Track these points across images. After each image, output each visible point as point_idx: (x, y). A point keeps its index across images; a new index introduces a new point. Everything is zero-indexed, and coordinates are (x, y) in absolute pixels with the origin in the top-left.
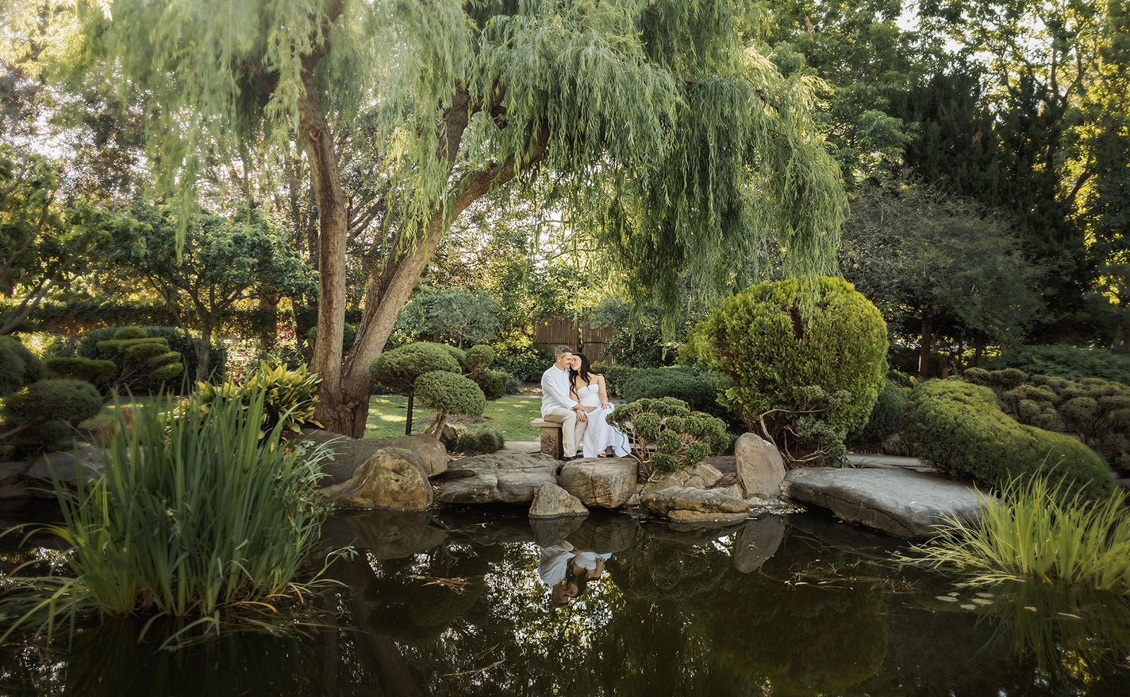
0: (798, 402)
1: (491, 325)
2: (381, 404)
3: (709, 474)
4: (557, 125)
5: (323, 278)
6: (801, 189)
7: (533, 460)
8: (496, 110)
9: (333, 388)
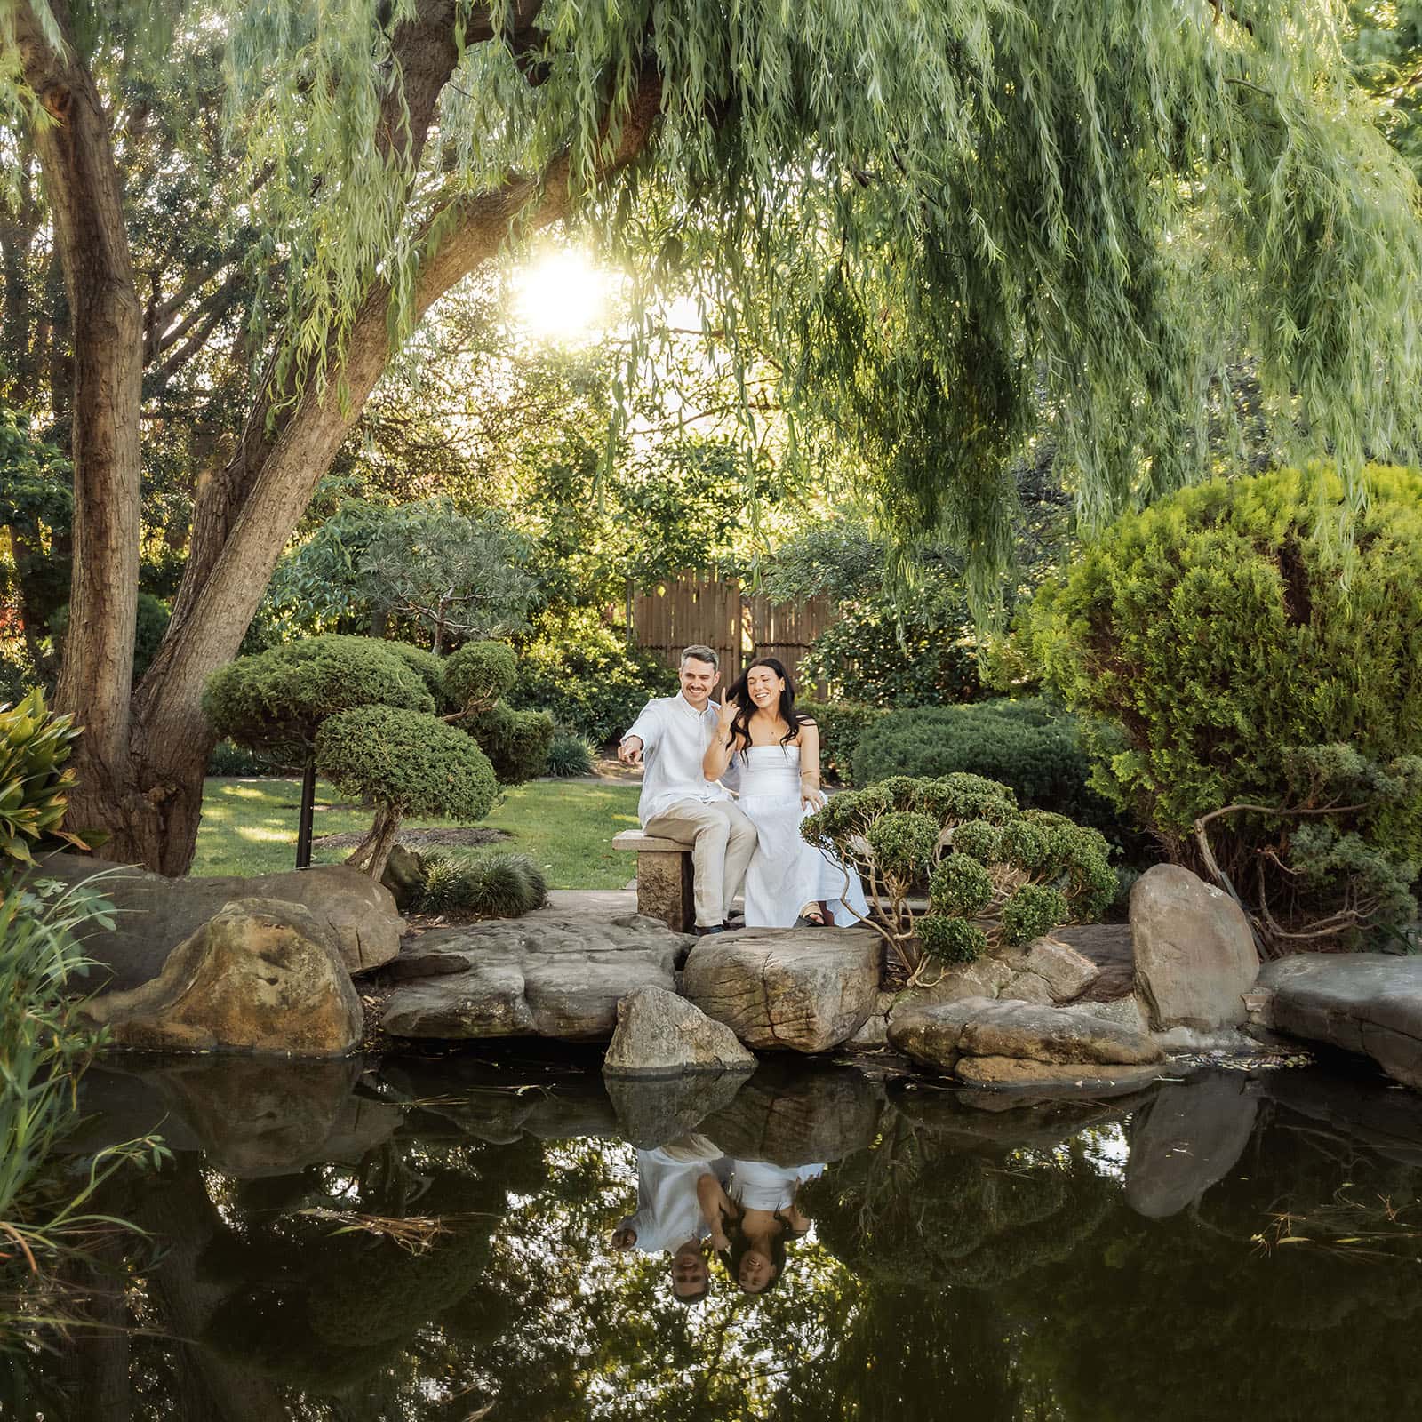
0: (1295, 787)
1: (513, 595)
2: (240, 800)
3: (1064, 968)
4: (680, 70)
5: (85, 471)
6: (1313, 231)
7: (618, 932)
8: (524, 37)
9: (112, 751)
